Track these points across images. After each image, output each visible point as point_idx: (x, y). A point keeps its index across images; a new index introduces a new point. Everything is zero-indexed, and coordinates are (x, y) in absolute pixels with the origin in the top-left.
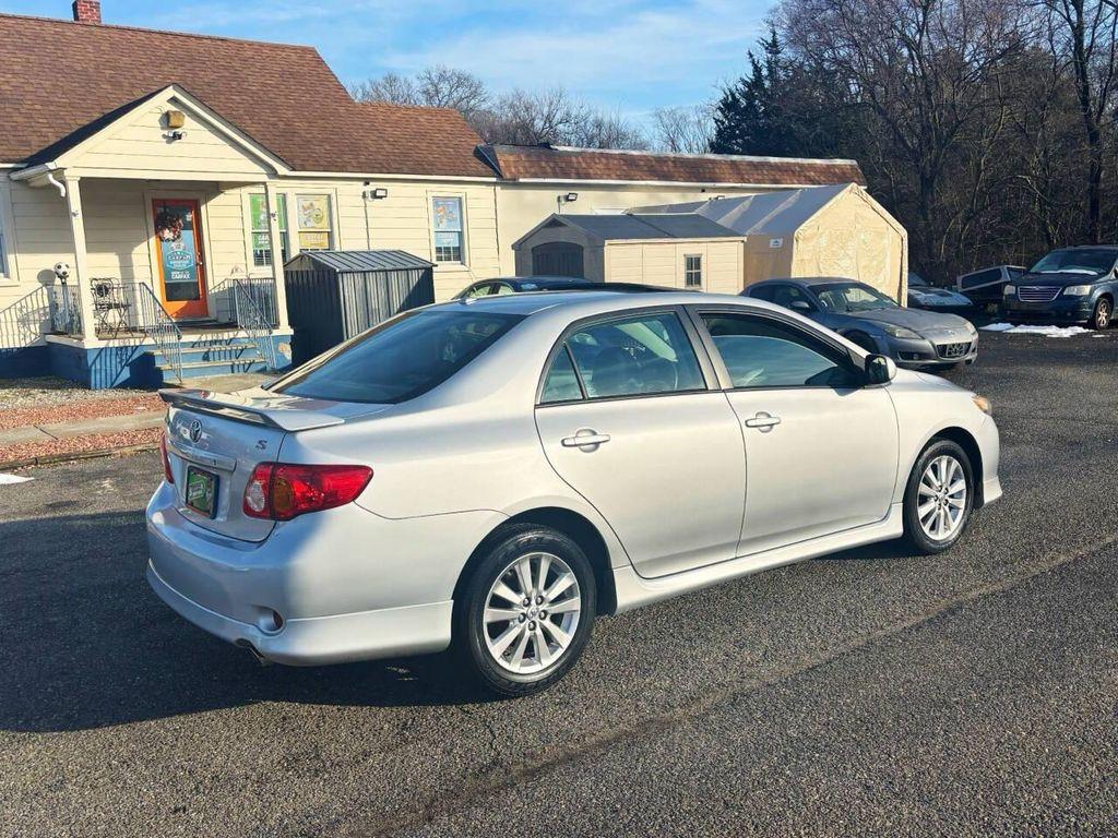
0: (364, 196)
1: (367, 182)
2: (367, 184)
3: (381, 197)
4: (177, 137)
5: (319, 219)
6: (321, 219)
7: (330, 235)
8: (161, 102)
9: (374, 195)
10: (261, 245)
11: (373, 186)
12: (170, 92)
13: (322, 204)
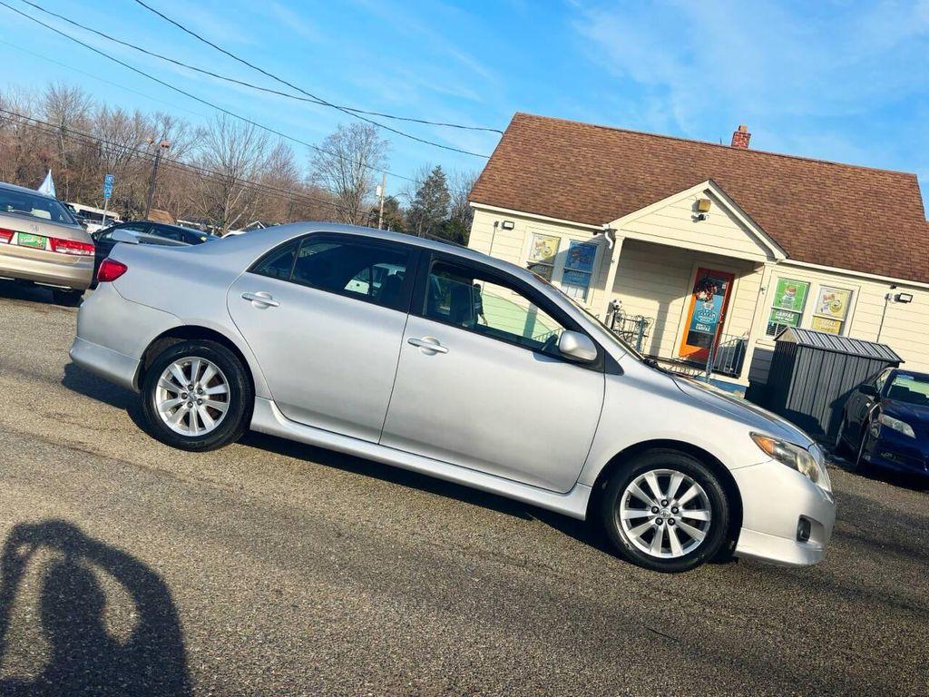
0: (887, 298)
1: (894, 286)
2: (894, 287)
3: (905, 302)
4: (701, 218)
5: (836, 308)
6: (838, 309)
7: (843, 324)
8: (697, 192)
9: (898, 299)
10: (777, 320)
11: (898, 290)
12: (706, 185)
13: (843, 298)
